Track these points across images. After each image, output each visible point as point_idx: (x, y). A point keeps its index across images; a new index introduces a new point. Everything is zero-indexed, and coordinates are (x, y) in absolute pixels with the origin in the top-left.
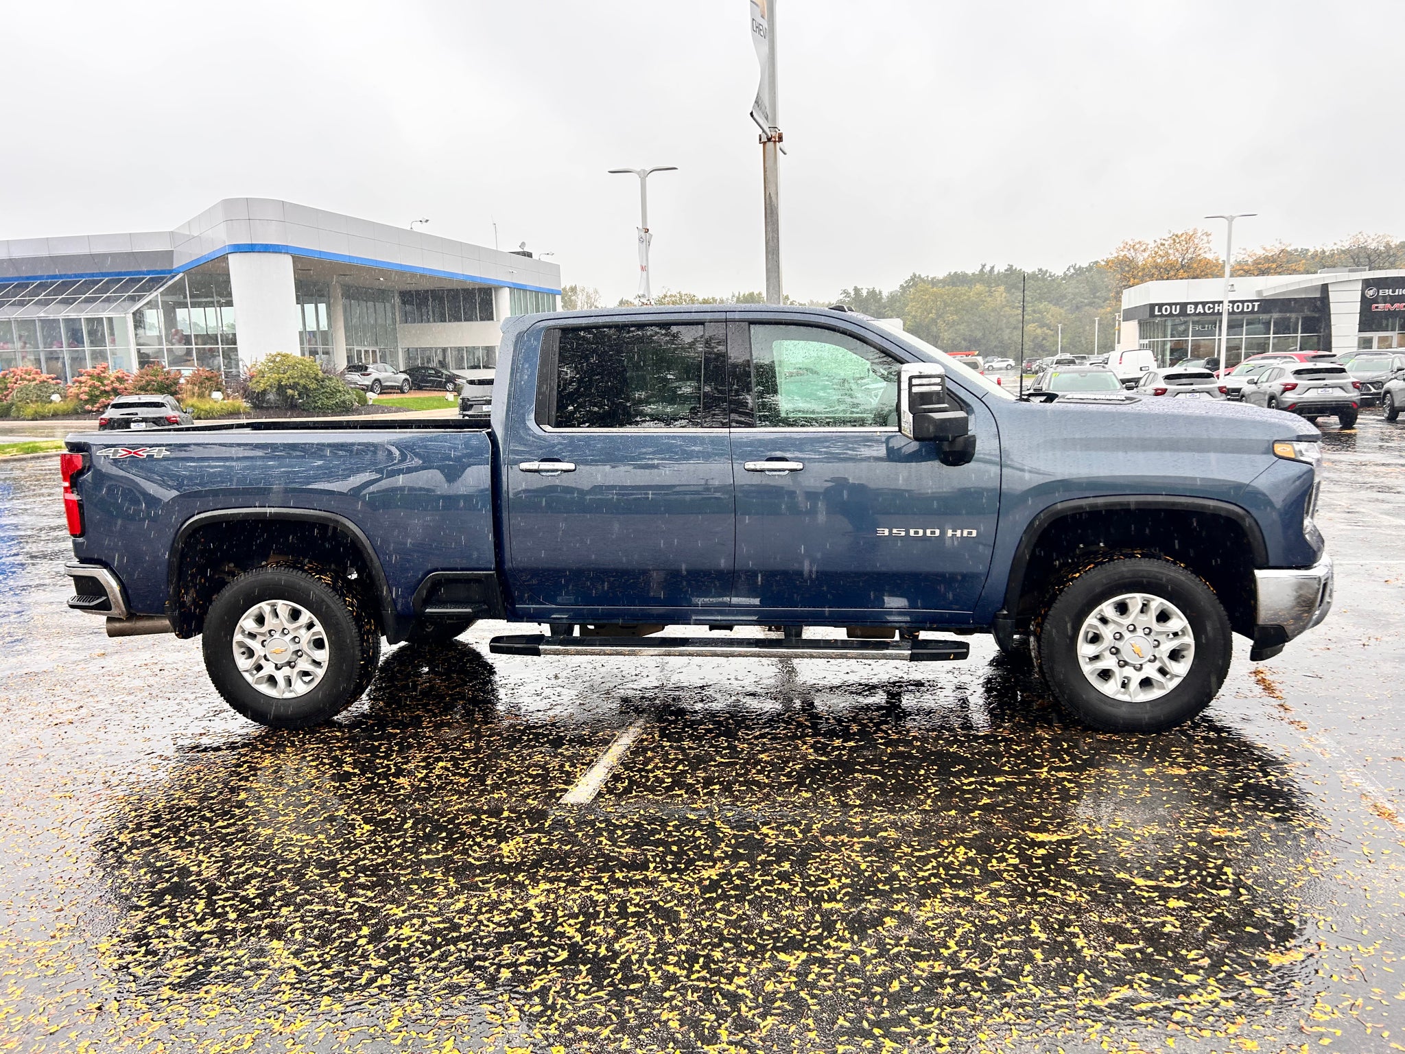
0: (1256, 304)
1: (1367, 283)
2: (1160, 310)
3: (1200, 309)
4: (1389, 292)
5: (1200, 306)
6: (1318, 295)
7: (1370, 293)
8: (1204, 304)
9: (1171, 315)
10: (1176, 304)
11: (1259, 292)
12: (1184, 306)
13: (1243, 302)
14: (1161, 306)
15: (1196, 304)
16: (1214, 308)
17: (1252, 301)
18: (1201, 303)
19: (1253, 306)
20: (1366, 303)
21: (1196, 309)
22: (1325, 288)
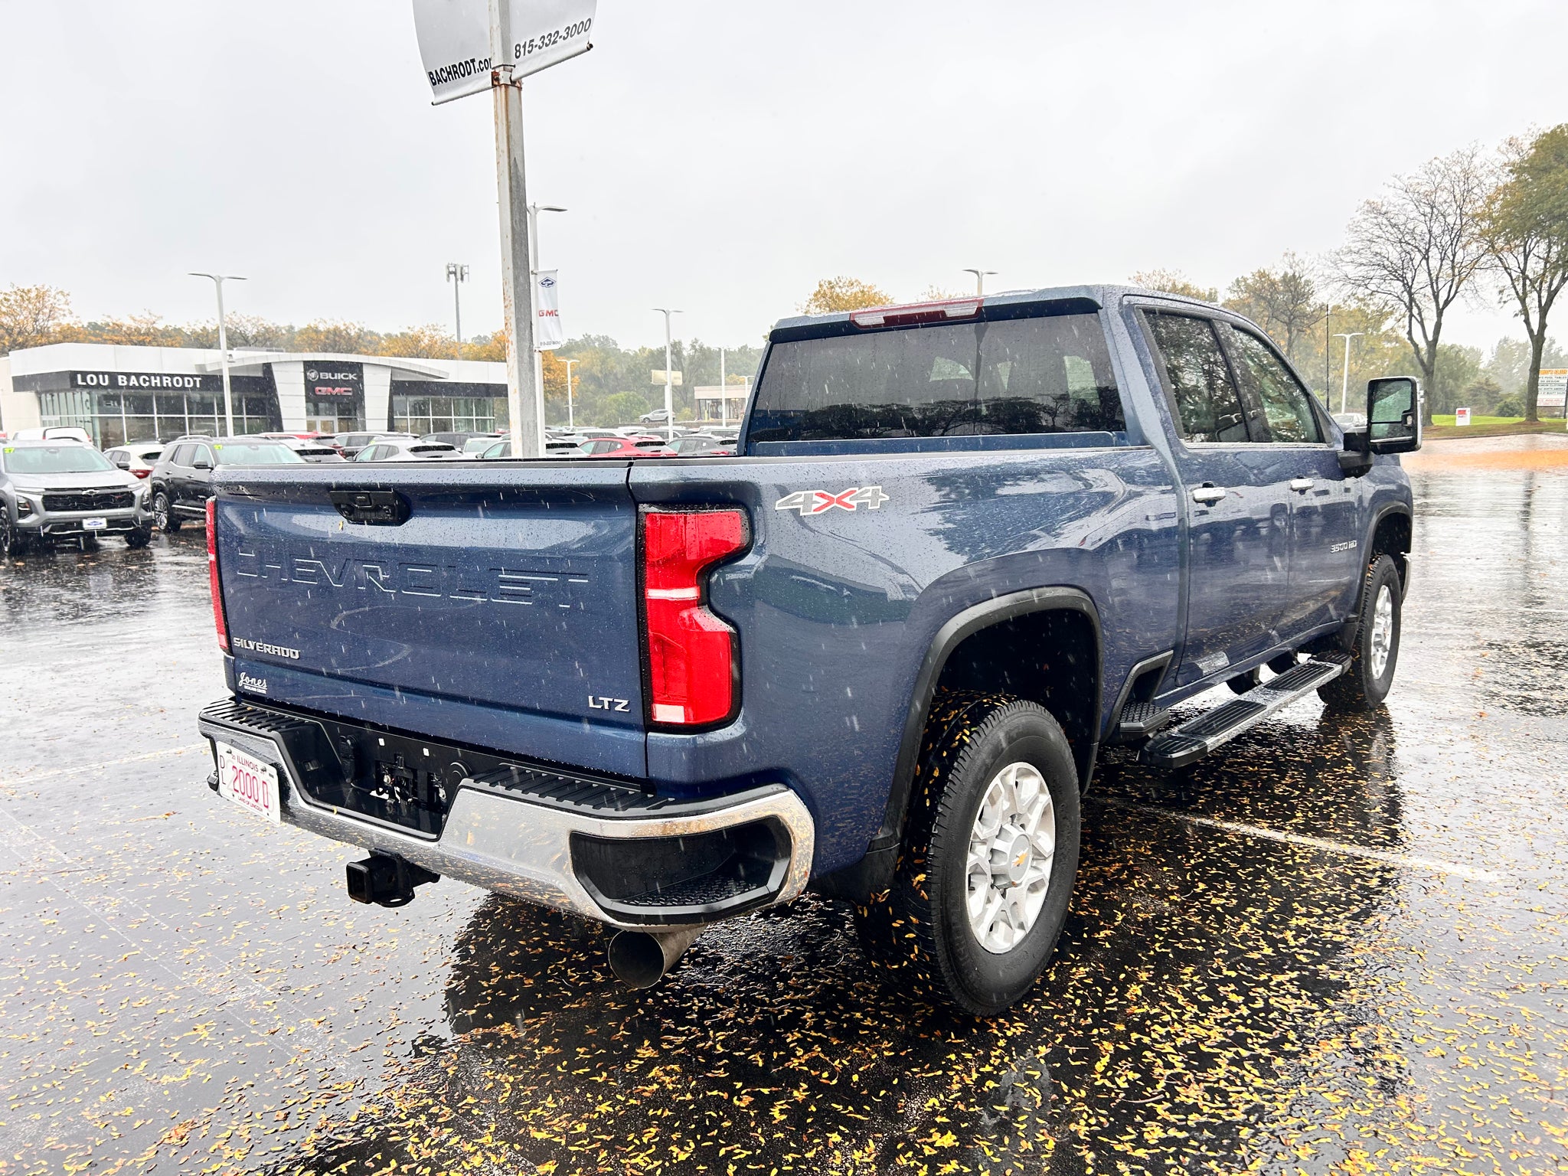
0: (198, 379)
1: (308, 365)
2: (84, 380)
3: (133, 381)
4: (328, 376)
5: (133, 378)
6: (260, 374)
7: (312, 375)
8: (138, 375)
9: (99, 386)
10: (103, 373)
11: (201, 367)
12: (113, 376)
13: (182, 376)
14: (84, 374)
15: (128, 375)
16: (150, 381)
17: (191, 376)
18: (134, 374)
19: (195, 382)
20: (310, 386)
21: (128, 381)
22: (267, 368)
